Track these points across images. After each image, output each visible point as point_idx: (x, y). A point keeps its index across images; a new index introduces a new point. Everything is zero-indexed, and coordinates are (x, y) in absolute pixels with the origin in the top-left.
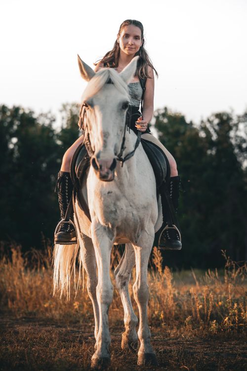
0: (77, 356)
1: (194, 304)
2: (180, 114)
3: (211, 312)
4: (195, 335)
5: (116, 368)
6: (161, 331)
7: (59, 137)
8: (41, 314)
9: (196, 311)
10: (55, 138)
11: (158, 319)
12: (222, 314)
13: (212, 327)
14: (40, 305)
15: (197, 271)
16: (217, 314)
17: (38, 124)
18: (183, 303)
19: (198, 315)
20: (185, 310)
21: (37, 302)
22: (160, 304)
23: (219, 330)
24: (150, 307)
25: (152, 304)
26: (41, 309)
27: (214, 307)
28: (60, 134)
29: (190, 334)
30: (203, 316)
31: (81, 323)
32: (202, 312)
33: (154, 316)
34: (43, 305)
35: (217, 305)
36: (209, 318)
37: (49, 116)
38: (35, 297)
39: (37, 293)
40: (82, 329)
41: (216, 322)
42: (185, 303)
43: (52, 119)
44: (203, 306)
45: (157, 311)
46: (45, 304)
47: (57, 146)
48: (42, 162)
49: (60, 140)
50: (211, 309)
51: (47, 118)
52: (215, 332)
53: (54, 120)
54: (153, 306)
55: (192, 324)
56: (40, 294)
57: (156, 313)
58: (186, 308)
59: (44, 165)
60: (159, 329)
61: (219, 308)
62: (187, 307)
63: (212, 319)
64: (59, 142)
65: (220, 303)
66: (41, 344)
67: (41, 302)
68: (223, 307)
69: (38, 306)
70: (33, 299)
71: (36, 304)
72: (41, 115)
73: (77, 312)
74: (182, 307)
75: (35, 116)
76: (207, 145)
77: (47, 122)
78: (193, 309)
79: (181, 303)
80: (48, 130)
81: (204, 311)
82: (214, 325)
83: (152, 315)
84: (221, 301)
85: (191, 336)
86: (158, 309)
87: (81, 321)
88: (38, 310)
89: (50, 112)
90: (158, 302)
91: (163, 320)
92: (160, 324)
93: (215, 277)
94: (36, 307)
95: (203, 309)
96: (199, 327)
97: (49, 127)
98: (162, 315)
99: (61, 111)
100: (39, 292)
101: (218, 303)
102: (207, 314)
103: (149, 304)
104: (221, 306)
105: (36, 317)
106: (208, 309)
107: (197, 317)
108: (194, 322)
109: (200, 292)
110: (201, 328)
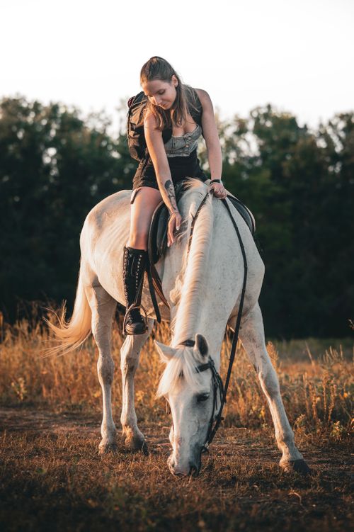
0: (141, 476)
1: (308, 395)
2: (290, 113)
3: (333, 408)
4: (310, 442)
6: (261, 435)
7: (116, 148)
8: (89, 408)
9: (311, 406)
10: (110, 147)
11: (256, 418)
12: (349, 411)
13: (335, 431)
14: (88, 394)
15: (312, 340)
16: (341, 410)
17: (86, 128)
18: (293, 394)
19: (315, 413)
20: (295, 405)
21: (84, 390)
22: (259, 395)
23: (343, 435)
24: (245, 400)
25: (249, 395)
26: (90, 401)
27: (337, 399)
28: (117, 143)
29: (302, 441)
30: (321, 414)
31: (147, 423)
32: (320, 407)
33: (251, 412)
34: (92, 394)
35: (341, 398)
36: (330, 417)
37: (102, 116)
38: (81, 383)
39: (84, 378)
40: (148, 431)
41: (340, 424)
42: (295, 394)
43: (106, 121)
44: (322, 398)
45: (255, 405)
46: (95, 393)
47: (114, 160)
48: (91, 183)
49: (119, 152)
50: (332, 405)
51: (100, 120)
52: (338, 437)
53: (109, 124)
54: (250, 398)
55: (307, 426)
56: (88, 379)
57: (254, 408)
58: (297, 402)
59: (94, 188)
60: (259, 433)
61: (344, 402)
62: (299, 399)
63: (335, 418)
64: (116, 155)
65: (346, 395)
66: (89, 455)
67: (90, 389)
68: (350, 401)
69: (85, 395)
70: (78, 386)
71: (82, 393)
72: (91, 115)
73: (141, 405)
74: (292, 400)
75: (81, 117)
76: (328, 159)
77: (99, 126)
78: (307, 404)
79: (290, 394)
80: (99, 137)
81: (323, 406)
82: (337, 428)
83: (249, 412)
84: (347, 392)
85: (304, 443)
86: (257, 402)
87: (147, 419)
88: (85, 402)
89: (103, 111)
90: (257, 394)
91: (264, 419)
92: (259, 424)
93: (339, 357)
94: (82, 397)
95: (322, 402)
96: (315, 430)
97: (102, 132)
98: (262, 412)
99: (119, 110)
100: (87, 375)
101: (343, 395)
102: (328, 410)
103: (244, 396)
104: (347, 400)
105: (83, 411)
106: (328, 404)
107: (312, 415)
108: (309, 423)
109: (316, 376)
110: (318, 430)
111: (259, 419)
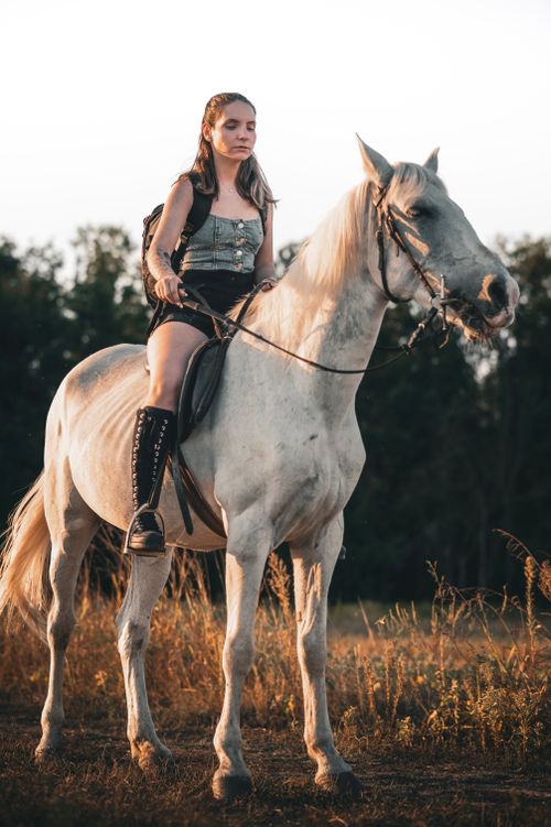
0: (100, 794)
1: (362, 680)
3: (401, 698)
4: (364, 749)
5: (186, 822)
6: (288, 738)
7: (70, 303)
8: (22, 696)
9: (366, 697)
10: (61, 302)
11: (281, 713)
12: (424, 703)
13: (402, 732)
14: (21, 677)
15: (370, 604)
16: (413, 702)
17: (24, 271)
18: (338, 678)
19: (372, 706)
20: (342, 693)
21: (13, 670)
22: (287, 678)
23: (416, 739)
24: (264, 686)
25: (270, 678)
26: (23, 687)
27: (406, 686)
28: (72, 295)
29: (352, 747)
30: (382, 708)
31: (111, 719)
32: (380, 697)
33: (274, 705)
34: (26, 676)
35: (413, 683)
36: (395, 710)
37: (48, 254)
38: (10, 658)
39: (14, 651)
40: (112, 731)
41: (411, 721)
42: (342, 678)
43: (55, 261)
44: (383, 684)
45: (280, 693)
46: (31, 674)
47: (66, 321)
48: (30, 360)
49: (72, 309)
50: (399, 693)
51: (45, 259)
52: (408, 742)
53: (59, 265)
54: (273, 683)
55: (360, 726)
56: (21, 653)
57: (278, 698)
58: (345, 689)
59: (35, 364)
60: (284, 735)
61: (417, 690)
62: (347, 685)
63: (402, 713)
64: (69, 314)
65: (420, 679)
66: (20, 764)
67: (23, 669)
68: (427, 688)
69: (16, 678)
70: (5, 665)
71: (11, 674)
72: (31, 252)
73: (103, 693)
74: (337, 686)
75: (17, 253)
76: (399, 327)
77: (44, 268)
78: (361, 692)
79: (334, 678)
80: (46, 285)
81: (385, 696)
82: (406, 727)
83: (269, 703)
84: (421, 675)
85: (354, 750)
86: (283, 690)
87: (111, 714)
88: (15, 688)
89: (50, 246)
90: (283, 675)
91: (293, 715)
92: (286, 722)
93: (411, 621)
94: (11, 681)
95: (382, 691)
96: (372, 732)
97: (48, 279)
98: (290, 704)
99: (75, 244)
100: (19, 647)
101: (415, 679)
102: (392, 703)
103: (262, 680)
104: (422, 687)
105: (11, 703)
106: (393, 691)
107: (368, 709)
108: (363, 720)
109: (376, 653)
110: (377, 733)
111: (285, 715)
